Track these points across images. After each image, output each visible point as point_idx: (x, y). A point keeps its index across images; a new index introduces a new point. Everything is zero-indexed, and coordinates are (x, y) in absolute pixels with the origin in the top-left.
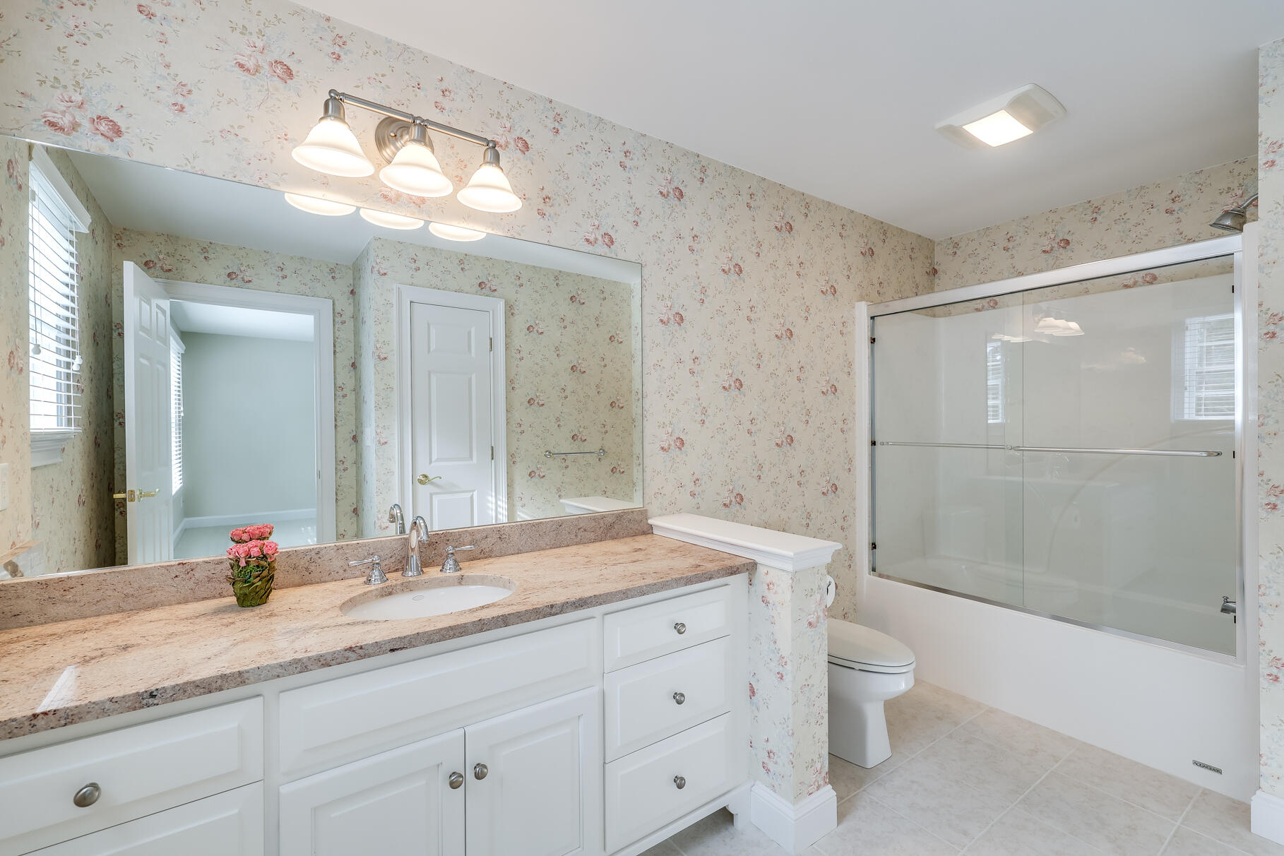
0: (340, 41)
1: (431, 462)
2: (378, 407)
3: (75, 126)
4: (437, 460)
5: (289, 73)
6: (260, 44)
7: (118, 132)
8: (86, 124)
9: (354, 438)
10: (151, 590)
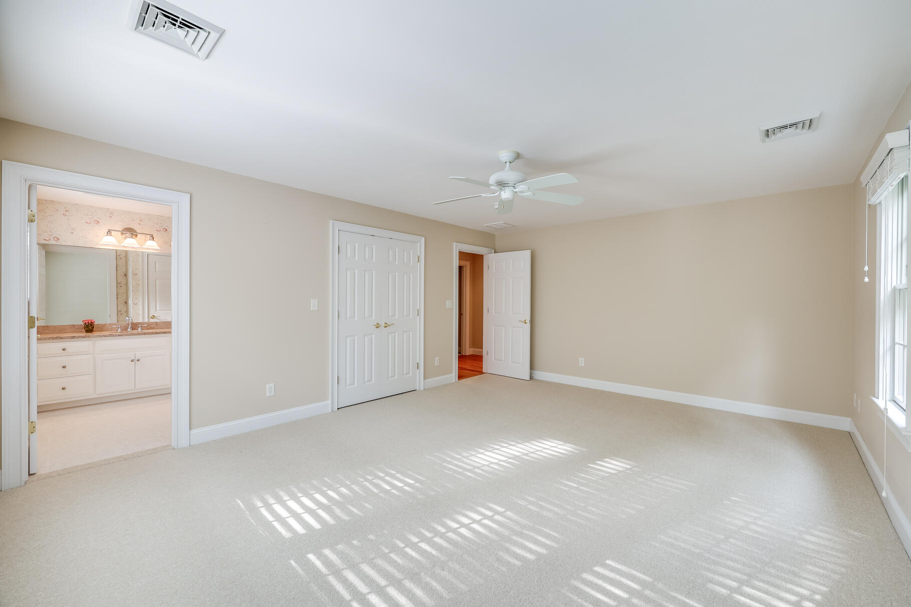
0: (112, 213)
1: (156, 311)
2: (133, 291)
3: (50, 239)
4: (159, 310)
5: (98, 222)
6: (91, 217)
7: (59, 240)
8: (52, 239)
9: (126, 302)
10: (65, 329)
